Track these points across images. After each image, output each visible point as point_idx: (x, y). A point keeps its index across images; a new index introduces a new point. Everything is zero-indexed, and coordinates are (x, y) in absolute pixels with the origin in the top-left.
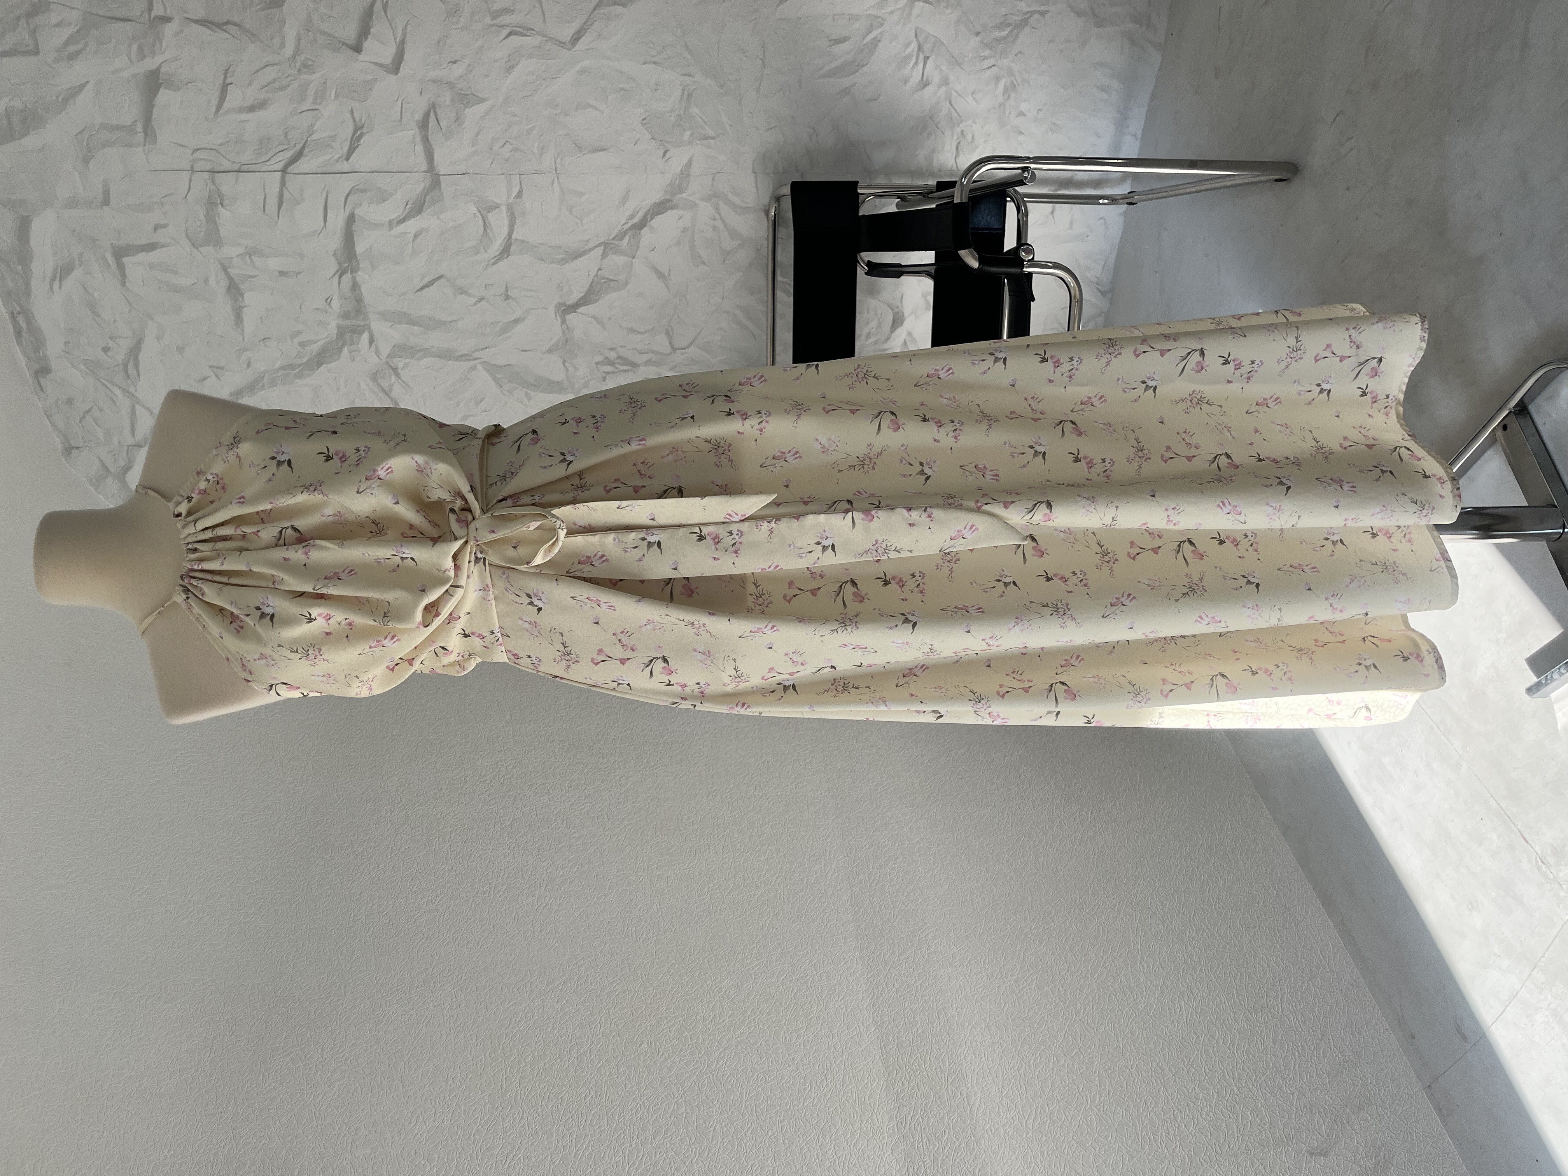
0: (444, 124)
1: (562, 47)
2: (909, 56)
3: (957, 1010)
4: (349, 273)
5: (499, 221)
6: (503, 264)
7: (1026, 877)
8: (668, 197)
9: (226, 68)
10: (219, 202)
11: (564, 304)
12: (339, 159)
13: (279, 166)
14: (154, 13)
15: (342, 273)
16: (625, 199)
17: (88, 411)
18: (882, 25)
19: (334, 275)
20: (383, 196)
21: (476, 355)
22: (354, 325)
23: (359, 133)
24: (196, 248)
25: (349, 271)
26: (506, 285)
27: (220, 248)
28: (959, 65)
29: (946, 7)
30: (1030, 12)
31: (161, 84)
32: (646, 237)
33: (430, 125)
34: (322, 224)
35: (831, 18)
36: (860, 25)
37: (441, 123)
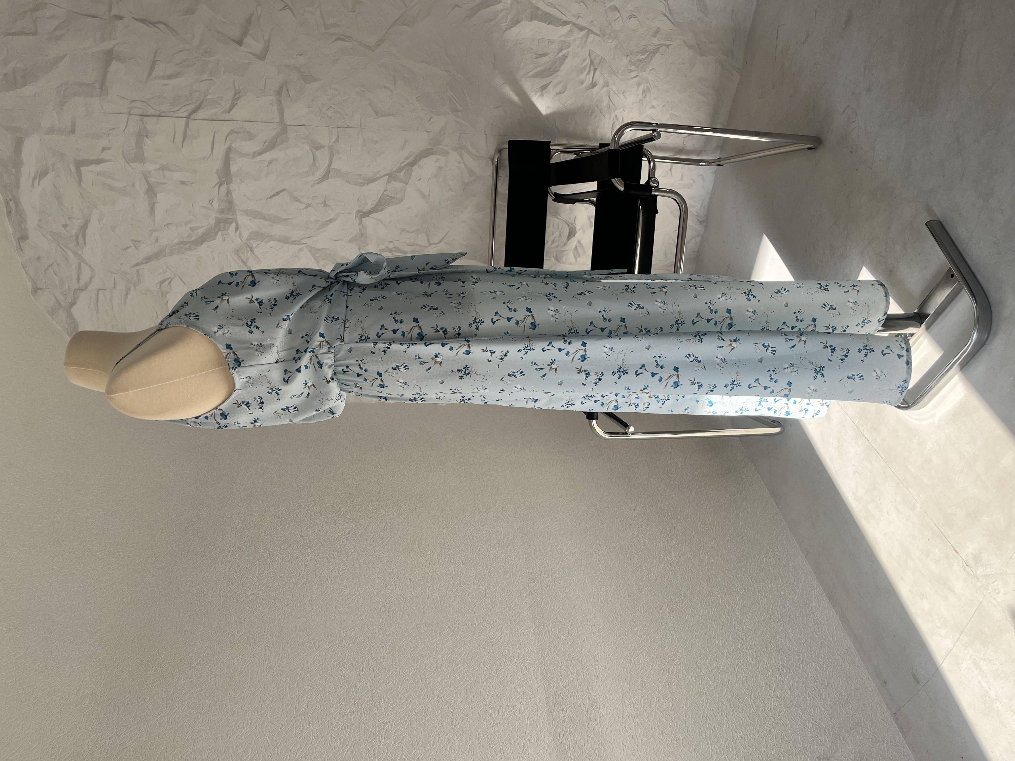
0: (292, 93)
1: (369, 49)
2: (585, 68)
3: (595, 667)
4: (225, 184)
5: (323, 156)
6: (324, 184)
7: (642, 586)
8: (430, 147)
9: (156, 51)
10: (145, 135)
11: (361, 211)
12: (223, 112)
13: (185, 114)
14: (113, 13)
15: (221, 184)
16: (403, 147)
17: (50, 266)
18: (569, 47)
19: (216, 185)
20: (251, 137)
21: (303, 241)
22: (226, 218)
23: (237, 96)
24: (129, 164)
25: (226, 183)
26: (325, 197)
27: (143, 164)
28: (616, 74)
29: (609, 39)
30: (660, 44)
31: (114, 58)
32: (416, 171)
33: (283, 93)
34: (210, 152)
35: (537, 41)
36: (555, 46)
37: (290, 93)
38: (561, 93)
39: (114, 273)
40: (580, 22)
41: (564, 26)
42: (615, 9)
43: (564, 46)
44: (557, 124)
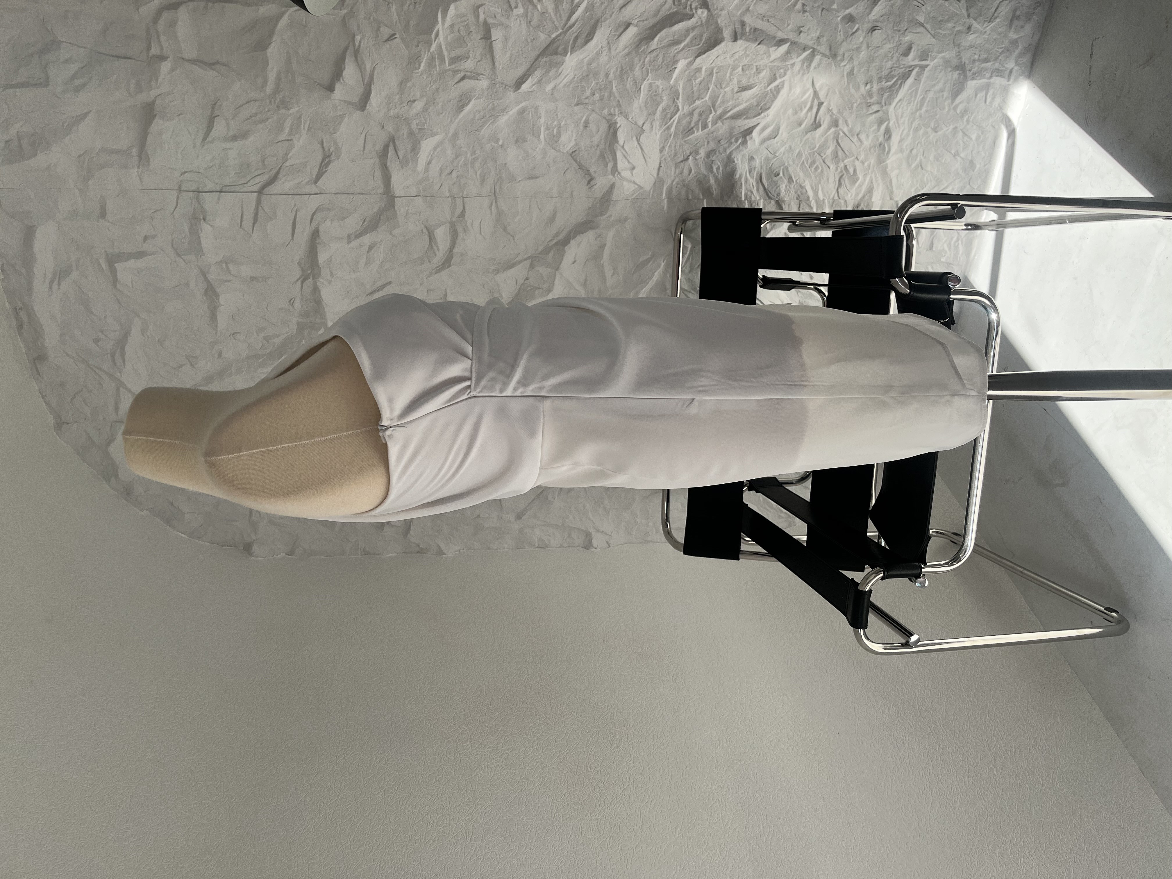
0: (401, 154)
1: (507, 89)
2: (805, 103)
4: (311, 279)
5: (443, 237)
6: (444, 274)
8: (589, 218)
9: (214, 103)
10: (202, 218)
12: (308, 182)
13: (256, 188)
14: (152, 52)
15: (304, 279)
16: (552, 220)
17: (78, 393)
18: (785, 74)
19: (297, 280)
20: (344, 215)
22: (312, 323)
23: (327, 160)
24: (180, 256)
25: (311, 277)
26: (446, 290)
27: (201, 257)
28: (848, 110)
29: (842, 61)
30: (912, 66)
31: (156, 115)
32: (570, 252)
33: (389, 154)
34: (290, 237)
35: (740, 68)
36: (765, 74)
37: (399, 153)
38: (771, 139)
40: (803, 39)
41: (779, 46)
42: (850, 19)
43: (778, 75)
44: (764, 181)
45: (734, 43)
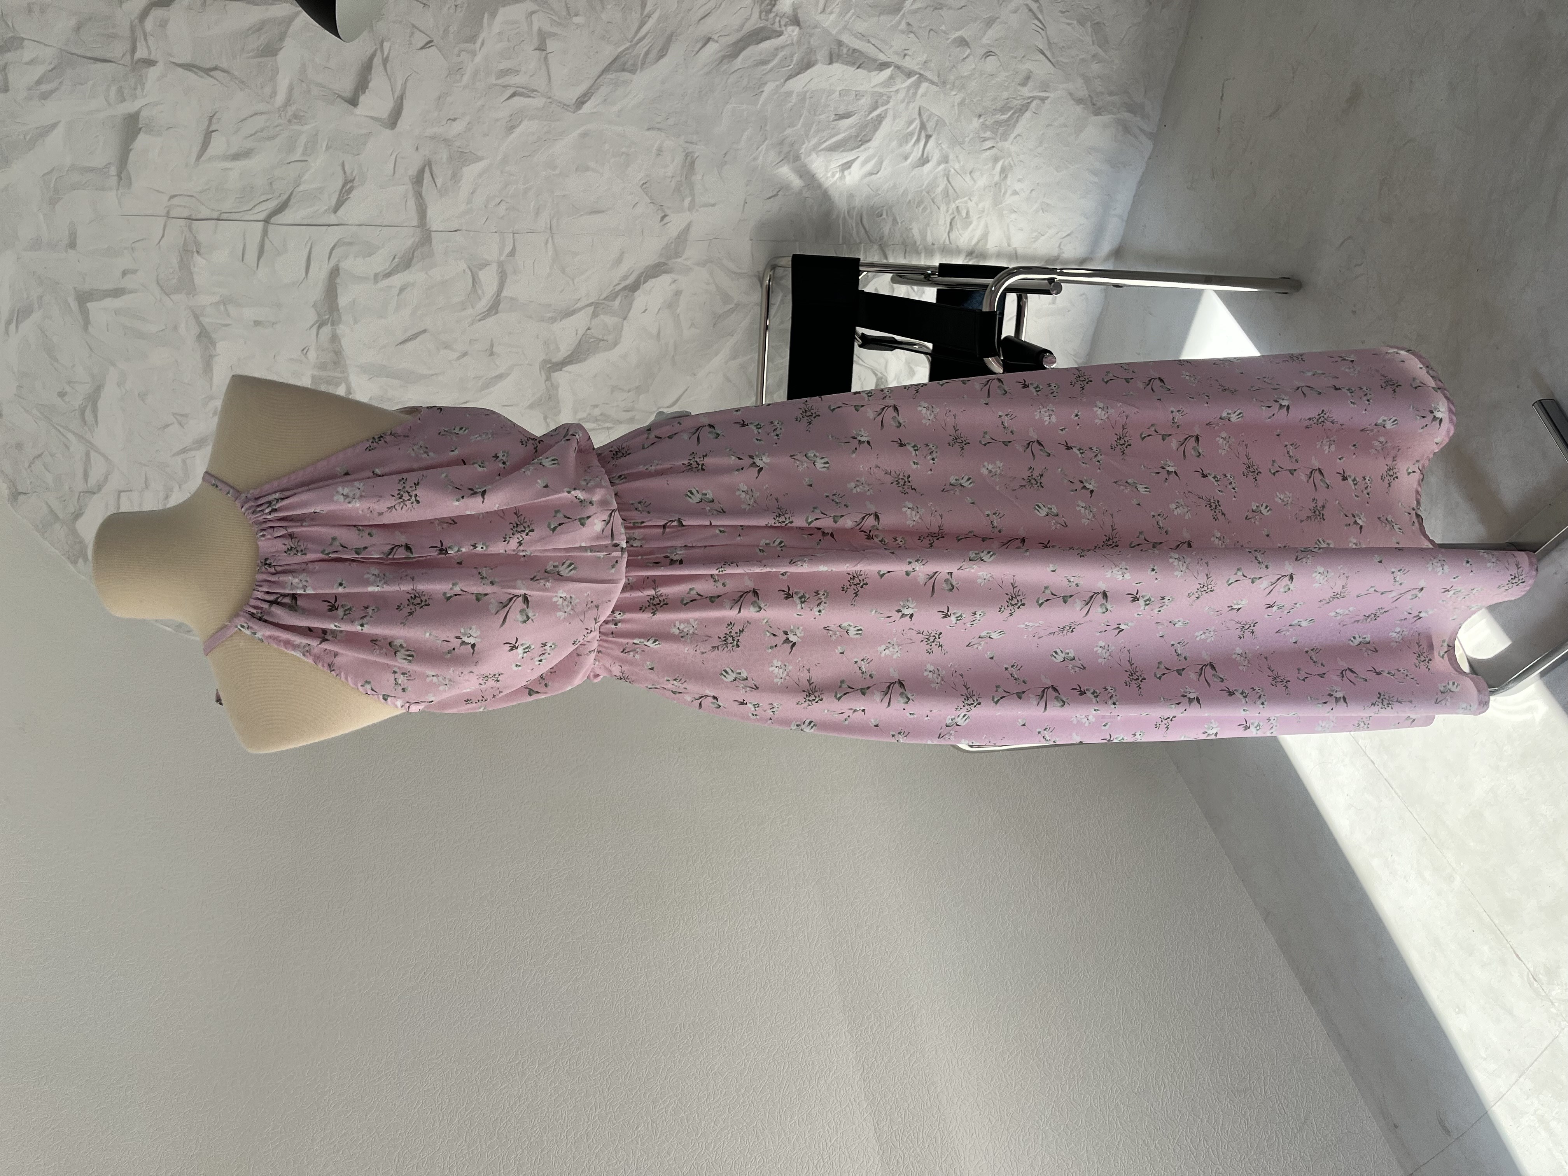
0: (439, 182)
1: (566, 109)
2: (911, 134)
4: (329, 325)
5: (489, 279)
6: (491, 320)
8: (663, 260)
9: (211, 115)
10: (195, 250)
11: (550, 362)
12: (326, 211)
13: (262, 216)
14: (138, 55)
15: (321, 325)
16: (619, 261)
17: (39, 456)
18: (888, 102)
19: (312, 326)
20: (369, 251)
22: (330, 376)
23: (349, 186)
24: (168, 295)
25: (330, 323)
26: (492, 341)
27: (193, 296)
28: (960, 144)
29: (952, 90)
30: (1031, 97)
31: (140, 128)
32: (640, 299)
33: (425, 181)
34: (304, 275)
35: (837, 93)
36: (865, 102)
37: (437, 181)
38: (873, 174)
39: (145, 465)
40: (908, 63)
41: (881, 70)
42: (963, 42)
43: (880, 102)
44: (865, 221)
45: (830, 66)
